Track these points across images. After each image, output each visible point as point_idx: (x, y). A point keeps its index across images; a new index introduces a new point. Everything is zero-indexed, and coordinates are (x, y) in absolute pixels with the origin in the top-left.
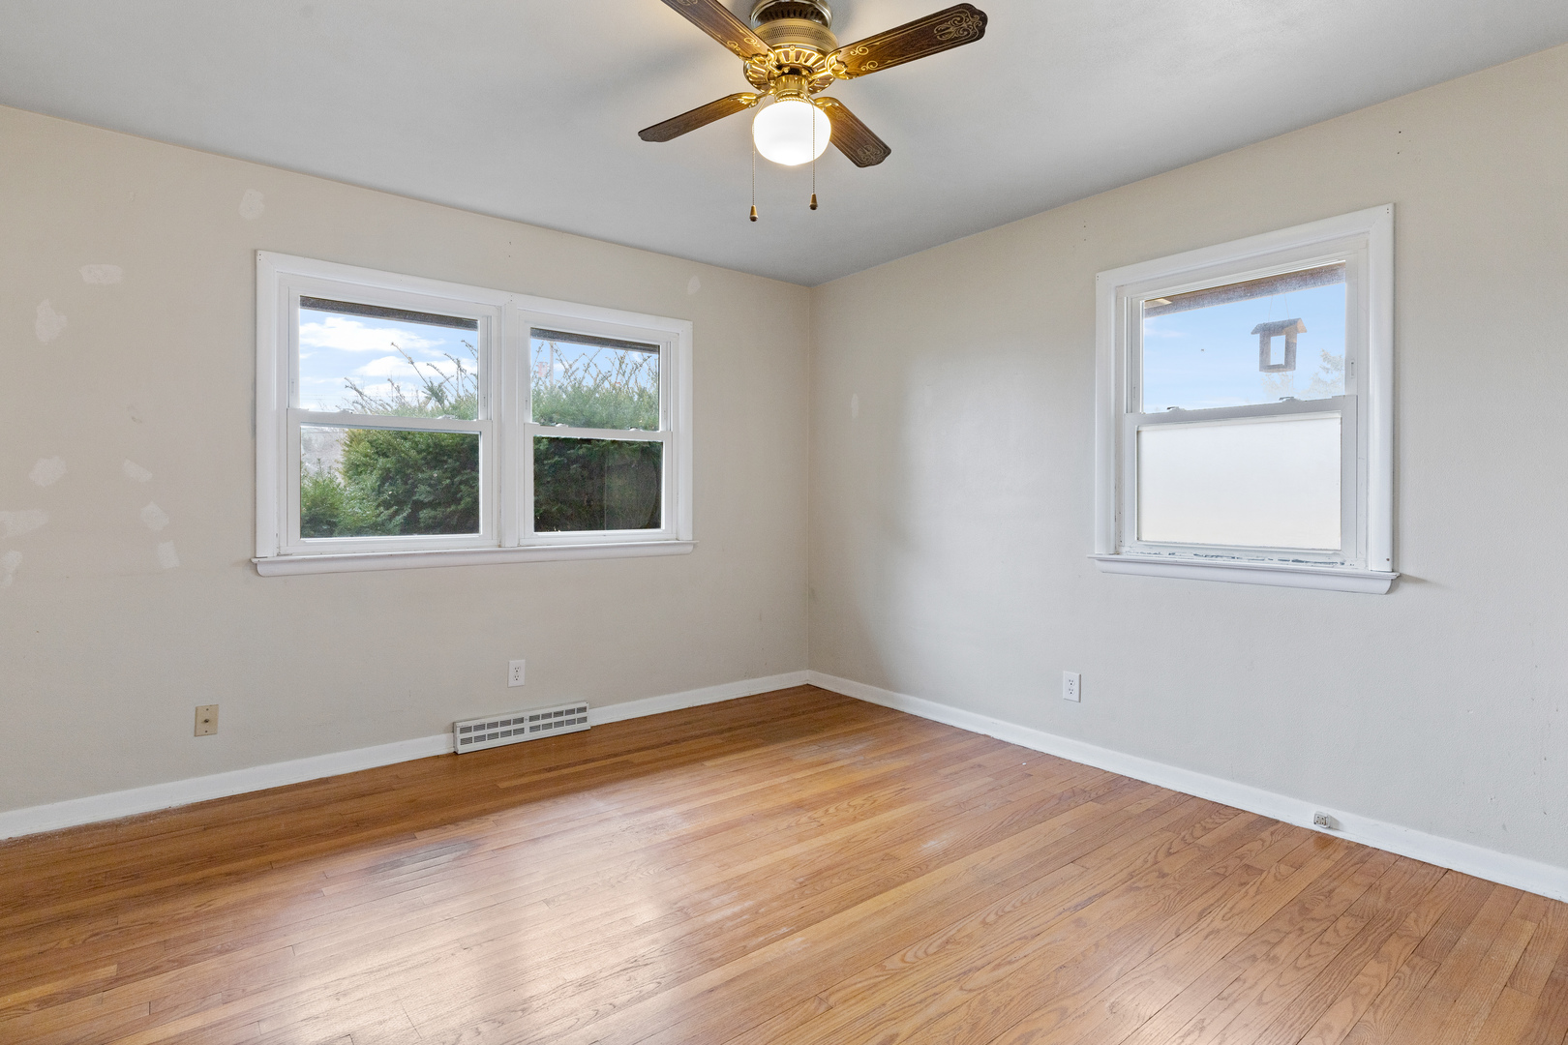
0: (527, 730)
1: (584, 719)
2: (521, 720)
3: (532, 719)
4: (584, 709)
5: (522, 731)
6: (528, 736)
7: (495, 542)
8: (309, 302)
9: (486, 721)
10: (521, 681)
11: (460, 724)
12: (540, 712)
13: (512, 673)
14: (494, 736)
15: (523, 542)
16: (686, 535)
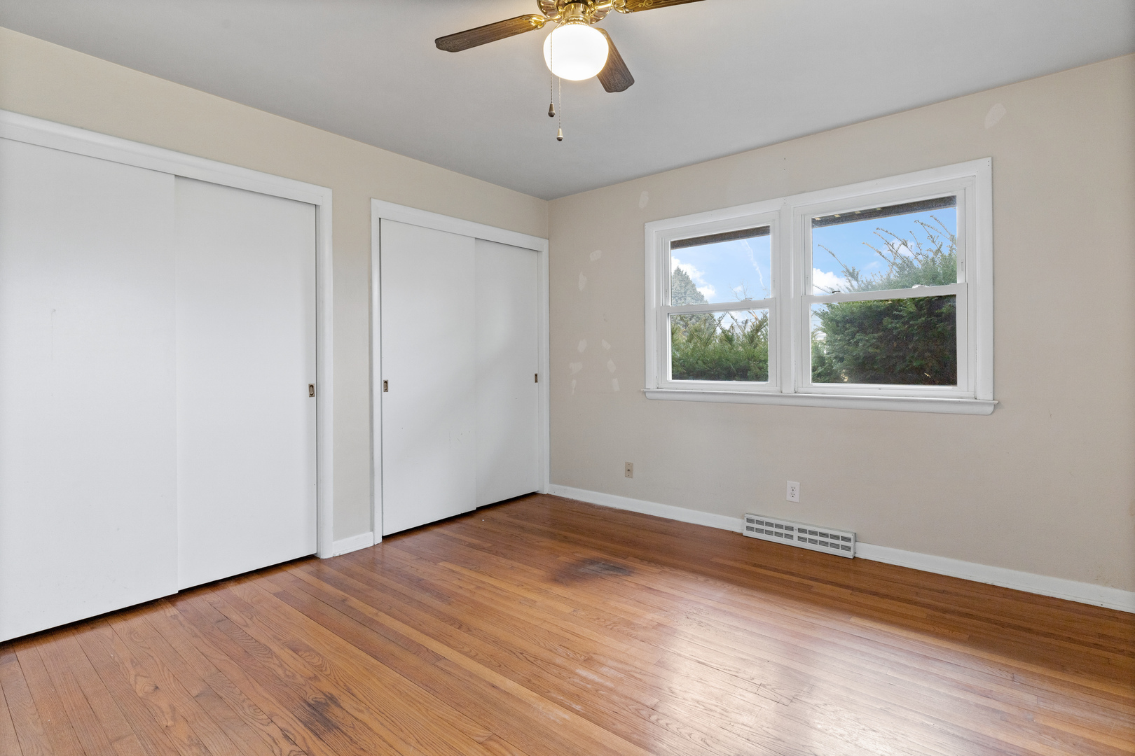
0: (795, 538)
1: (848, 549)
2: (791, 529)
3: (800, 530)
4: (848, 540)
5: (791, 537)
6: (795, 542)
7: (778, 388)
8: (677, 245)
9: (766, 520)
10: (796, 499)
11: (748, 516)
12: (808, 528)
13: (789, 491)
14: (770, 533)
15: (801, 390)
16: (985, 394)
